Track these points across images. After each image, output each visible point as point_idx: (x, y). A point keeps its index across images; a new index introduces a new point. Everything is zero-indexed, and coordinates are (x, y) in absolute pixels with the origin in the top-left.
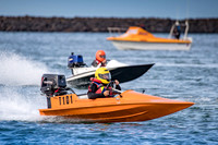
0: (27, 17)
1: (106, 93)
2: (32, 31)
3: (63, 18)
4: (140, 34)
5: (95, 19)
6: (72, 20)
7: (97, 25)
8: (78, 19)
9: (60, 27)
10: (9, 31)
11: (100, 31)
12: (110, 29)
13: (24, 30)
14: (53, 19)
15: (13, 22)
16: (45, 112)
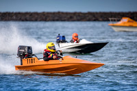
0: (59, 13)
1: (54, 57)
2: (62, 21)
3: (81, 13)
4: (129, 21)
5: (100, 13)
6: (86, 14)
7: (101, 16)
8: (90, 13)
9: (79, 18)
10: (48, 21)
11: (104, 20)
12: (110, 19)
13: (57, 20)
14: (75, 13)
15: (50, 15)
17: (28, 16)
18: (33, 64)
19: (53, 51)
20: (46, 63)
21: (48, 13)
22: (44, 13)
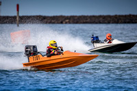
0: (130, 15)
1: (56, 53)
15: (122, 18)
16: (25, 65)
17: (101, 19)
18: (39, 60)
19: (54, 47)
20: (49, 59)
21: (120, 16)
22: (116, 15)
